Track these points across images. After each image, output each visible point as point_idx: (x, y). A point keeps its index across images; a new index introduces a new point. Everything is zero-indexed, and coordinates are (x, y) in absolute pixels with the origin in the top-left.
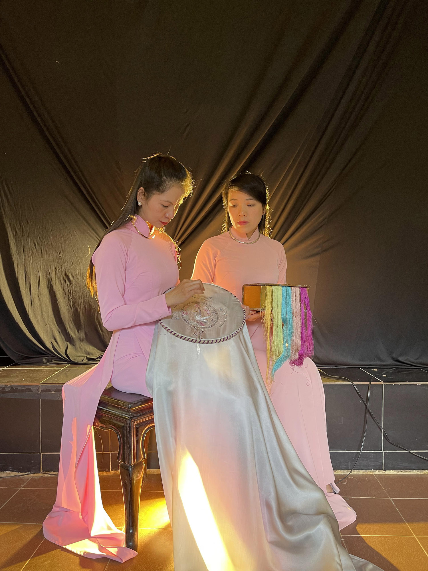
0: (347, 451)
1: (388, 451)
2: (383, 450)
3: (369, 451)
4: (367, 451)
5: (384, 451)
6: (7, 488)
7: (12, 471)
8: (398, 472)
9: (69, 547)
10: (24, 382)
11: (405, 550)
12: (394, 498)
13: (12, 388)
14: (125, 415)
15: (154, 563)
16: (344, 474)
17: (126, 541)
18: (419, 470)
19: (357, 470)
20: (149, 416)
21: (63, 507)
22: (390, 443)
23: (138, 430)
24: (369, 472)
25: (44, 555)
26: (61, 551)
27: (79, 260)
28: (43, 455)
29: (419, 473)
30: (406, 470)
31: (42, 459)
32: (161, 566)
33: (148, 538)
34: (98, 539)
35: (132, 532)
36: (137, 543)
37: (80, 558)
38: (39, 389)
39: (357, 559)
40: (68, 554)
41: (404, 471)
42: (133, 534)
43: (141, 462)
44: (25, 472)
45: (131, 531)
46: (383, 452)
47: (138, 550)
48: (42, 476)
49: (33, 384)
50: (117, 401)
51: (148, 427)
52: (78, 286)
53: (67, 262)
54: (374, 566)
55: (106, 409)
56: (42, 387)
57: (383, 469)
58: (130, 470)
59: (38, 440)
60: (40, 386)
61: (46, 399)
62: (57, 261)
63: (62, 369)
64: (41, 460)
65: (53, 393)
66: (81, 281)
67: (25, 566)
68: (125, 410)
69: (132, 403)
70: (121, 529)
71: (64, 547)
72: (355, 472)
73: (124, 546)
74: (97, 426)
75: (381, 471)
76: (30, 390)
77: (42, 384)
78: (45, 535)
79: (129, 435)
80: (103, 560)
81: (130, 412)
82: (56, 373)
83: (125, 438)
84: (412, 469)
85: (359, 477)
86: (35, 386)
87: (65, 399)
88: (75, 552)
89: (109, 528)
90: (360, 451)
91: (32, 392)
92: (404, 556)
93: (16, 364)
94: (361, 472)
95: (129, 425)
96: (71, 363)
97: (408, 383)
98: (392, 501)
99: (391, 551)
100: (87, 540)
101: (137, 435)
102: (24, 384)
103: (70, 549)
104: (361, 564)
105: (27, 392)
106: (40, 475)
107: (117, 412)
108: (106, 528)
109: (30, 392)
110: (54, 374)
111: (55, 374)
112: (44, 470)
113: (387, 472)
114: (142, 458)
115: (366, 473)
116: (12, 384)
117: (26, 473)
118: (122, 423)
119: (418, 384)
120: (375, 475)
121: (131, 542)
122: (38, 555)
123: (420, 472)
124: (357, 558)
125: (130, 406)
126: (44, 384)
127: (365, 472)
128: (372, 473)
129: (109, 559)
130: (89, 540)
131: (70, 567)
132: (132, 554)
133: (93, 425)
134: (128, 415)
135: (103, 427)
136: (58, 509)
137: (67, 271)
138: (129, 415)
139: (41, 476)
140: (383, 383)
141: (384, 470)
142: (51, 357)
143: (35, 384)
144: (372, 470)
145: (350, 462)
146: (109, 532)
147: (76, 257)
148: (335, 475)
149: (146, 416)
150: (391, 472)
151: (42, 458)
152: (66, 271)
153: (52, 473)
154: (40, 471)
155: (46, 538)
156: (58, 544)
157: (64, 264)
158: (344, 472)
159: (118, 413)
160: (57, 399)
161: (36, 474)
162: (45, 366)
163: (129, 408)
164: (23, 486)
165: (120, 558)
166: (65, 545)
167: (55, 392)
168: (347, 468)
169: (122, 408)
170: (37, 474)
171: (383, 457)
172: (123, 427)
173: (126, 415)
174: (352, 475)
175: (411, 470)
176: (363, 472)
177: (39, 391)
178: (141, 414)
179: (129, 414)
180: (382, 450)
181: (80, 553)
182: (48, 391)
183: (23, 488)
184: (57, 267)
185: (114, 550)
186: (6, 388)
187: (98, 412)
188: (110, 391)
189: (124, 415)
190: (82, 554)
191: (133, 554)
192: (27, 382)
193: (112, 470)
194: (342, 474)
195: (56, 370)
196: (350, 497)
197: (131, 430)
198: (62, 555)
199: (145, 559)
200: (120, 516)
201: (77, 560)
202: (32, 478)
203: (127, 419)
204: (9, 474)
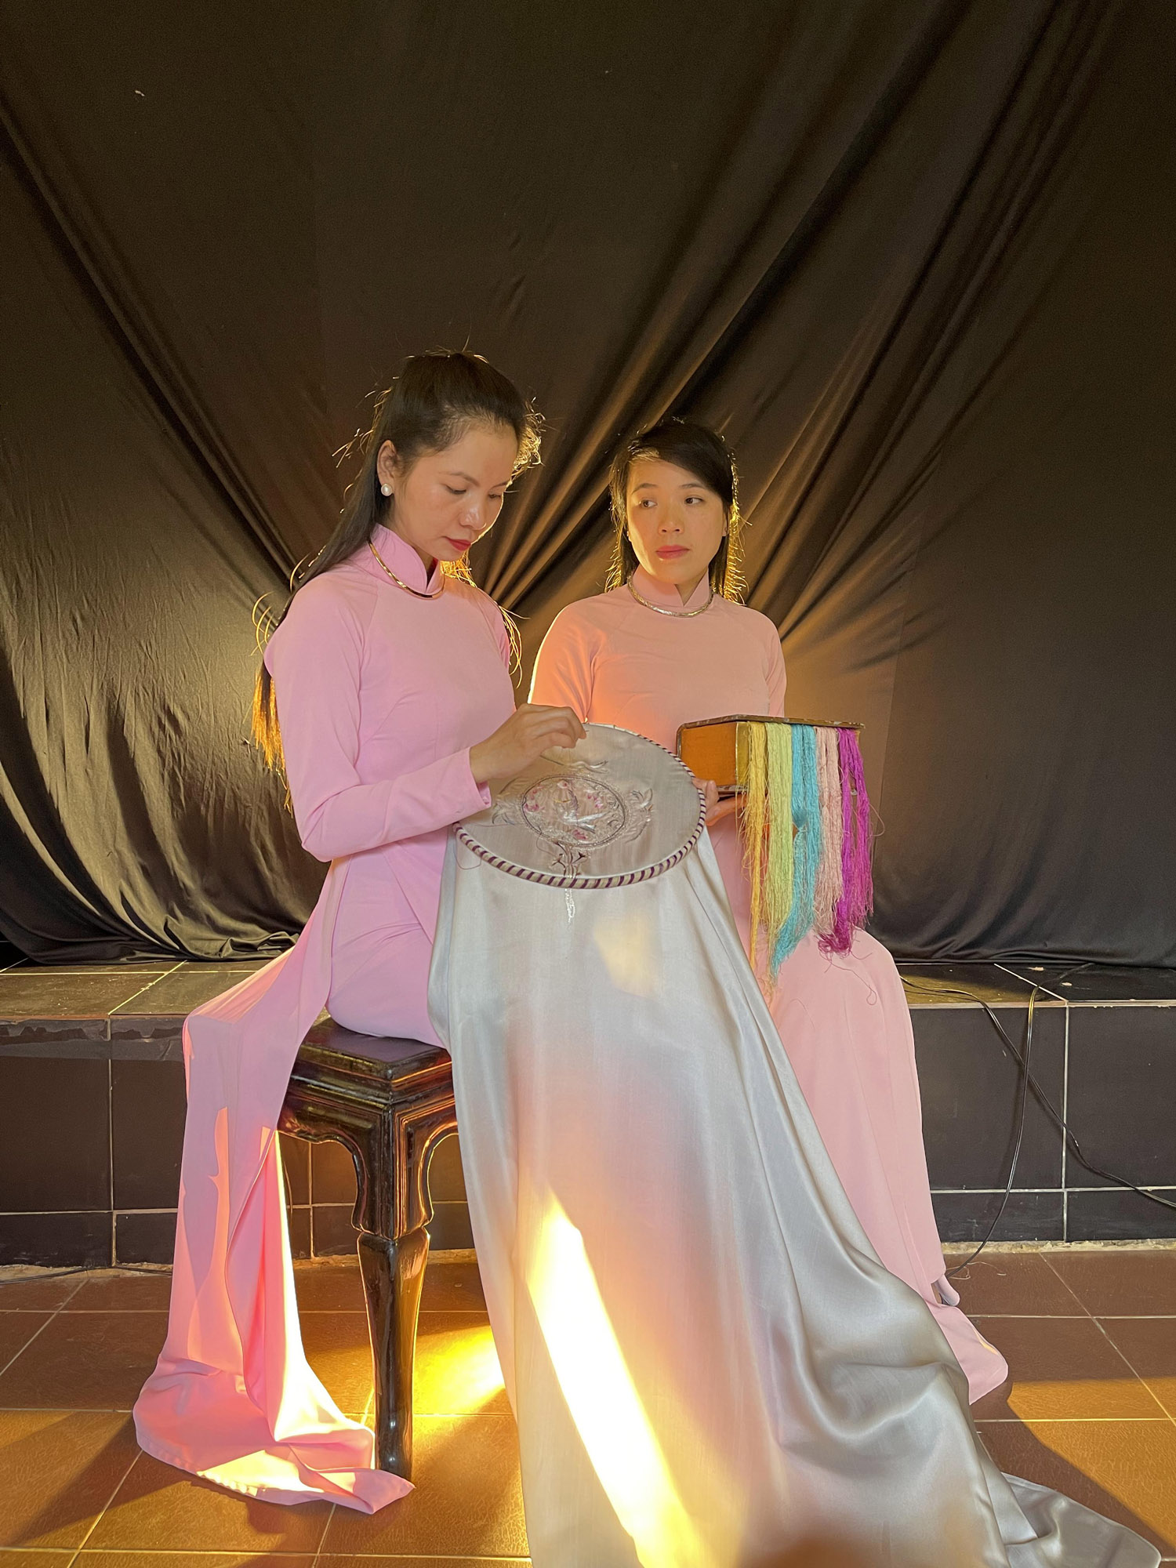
0: (967, 1191)
1: (1078, 1190)
2: (1066, 1187)
3: (1027, 1190)
4: (1022, 1191)
5: (1068, 1190)
6: (17, 1311)
7: (30, 1264)
8: (1105, 1245)
9: (215, 1474)
10: (62, 1011)
11: (1150, 1457)
12: (1101, 1317)
13: (28, 1029)
14: (376, 1099)
15: (460, 1511)
16: (961, 1252)
17: (379, 1452)
18: (1161, 1240)
19: (995, 1241)
20: (442, 1100)
21: (190, 1359)
22: (1086, 1167)
23: (412, 1139)
24: (1027, 1248)
25: (144, 1499)
26: (193, 1485)
27: (205, 667)
28: (118, 1215)
29: (1162, 1247)
30: (1127, 1241)
31: (116, 1227)
32: (481, 1519)
33: (437, 1442)
34: (294, 1449)
35: (396, 1428)
36: (411, 1456)
37: (247, 1505)
38: (105, 1030)
39: (1023, 1485)
40: (213, 1493)
41: (1120, 1242)
42: (398, 1431)
43: (420, 1228)
44: (67, 1266)
45: (393, 1424)
46: (1064, 1191)
47: (413, 1475)
48: (118, 1276)
49: (87, 1016)
50: (352, 1059)
51: (439, 1130)
52: (200, 742)
53: (170, 672)
54: (1071, 1505)
55: (316, 1083)
56: (114, 1025)
57: (1065, 1237)
58: (392, 1252)
59: (103, 1175)
60: (109, 1023)
61: (127, 1058)
62: (140, 671)
63: (166, 973)
64: (114, 1230)
65: (147, 1041)
66: (209, 728)
67: (91, 1531)
68: (374, 1084)
69: (396, 1064)
70: (358, 1420)
71: (200, 1474)
72: (991, 1248)
73: (373, 1467)
74: (289, 1131)
75: (1060, 1243)
76: (79, 1033)
77: (114, 1017)
78: (140, 1441)
79: (389, 1154)
80: (316, 1509)
81: (388, 1089)
82: (151, 984)
83: (377, 1164)
84: (1143, 1238)
85: (999, 1261)
86: (95, 1022)
87: (193, 1057)
88: (233, 1487)
89: (325, 1418)
90: (1005, 1191)
91: (88, 1038)
92: (1147, 1473)
93: (31, 963)
94: (1005, 1248)
95: (386, 1126)
96: (186, 957)
97: (1133, 1003)
98: (1098, 1325)
99: (1112, 1461)
100: (261, 1456)
101: (409, 1156)
102: (62, 1016)
103: (218, 1481)
104: (1035, 1497)
105: (70, 1041)
106: (111, 1272)
107: (352, 1092)
108: (315, 1415)
109: (80, 1037)
110: (143, 989)
111: (147, 988)
112: (121, 1259)
113: (1075, 1247)
114: (422, 1220)
115: (1019, 1249)
116: (28, 1018)
117: (70, 1269)
118: (367, 1120)
119: (1159, 1006)
120: (1042, 1253)
121: (394, 1454)
122: (127, 1501)
123: (1164, 1245)
124: (1022, 1483)
125: (390, 1072)
126: (120, 1017)
127: (1016, 1247)
128: (1034, 1251)
129: (333, 1503)
130: (267, 1452)
131: (223, 1532)
132: (397, 1488)
133: (279, 1128)
134: (383, 1098)
135: (309, 1134)
136: (171, 1368)
137: (169, 698)
138: (387, 1099)
139: (115, 1277)
140: (1065, 1004)
141: (1067, 1242)
142: (131, 940)
143: (94, 1016)
144: (1036, 1243)
145: (975, 1221)
146: (325, 1429)
147: (196, 659)
148: (944, 1255)
149: (431, 1100)
150: (1085, 1247)
151: (114, 1224)
152: (167, 697)
153: (145, 1265)
154: (111, 1263)
155: (144, 1452)
156: (183, 1465)
157: (160, 678)
158: (959, 1248)
159: (354, 1093)
160: (158, 1058)
161: (99, 1271)
162: (116, 967)
163: (389, 1077)
164: (63, 1304)
165: (365, 1502)
166: (202, 1470)
167: (152, 1037)
168: (968, 1238)
169: (365, 1079)
170: (103, 1271)
171: (1065, 1206)
172: (370, 1131)
173: (378, 1097)
174: (986, 1255)
175: (1140, 1241)
176: (1010, 1247)
177: (106, 1037)
178: (420, 1095)
179: (385, 1095)
180: (1063, 1186)
181: (248, 1489)
182: (133, 1035)
183: (65, 1308)
184: (141, 687)
185: (344, 1480)
186: (10, 1030)
187: (291, 1090)
188: (327, 1032)
189: (372, 1098)
190: (254, 1492)
191: (401, 1490)
192: (72, 1012)
193: (316, 1255)
194: (954, 1253)
195: (149, 977)
196: (984, 1316)
197: (393, 1141)
198: (195, 1496)
199: (434, 1502)
200: (351, 1383)
201: (241, 1510)
202: (87, 1282)
203: (381, 1109)
204: (21, 1271)
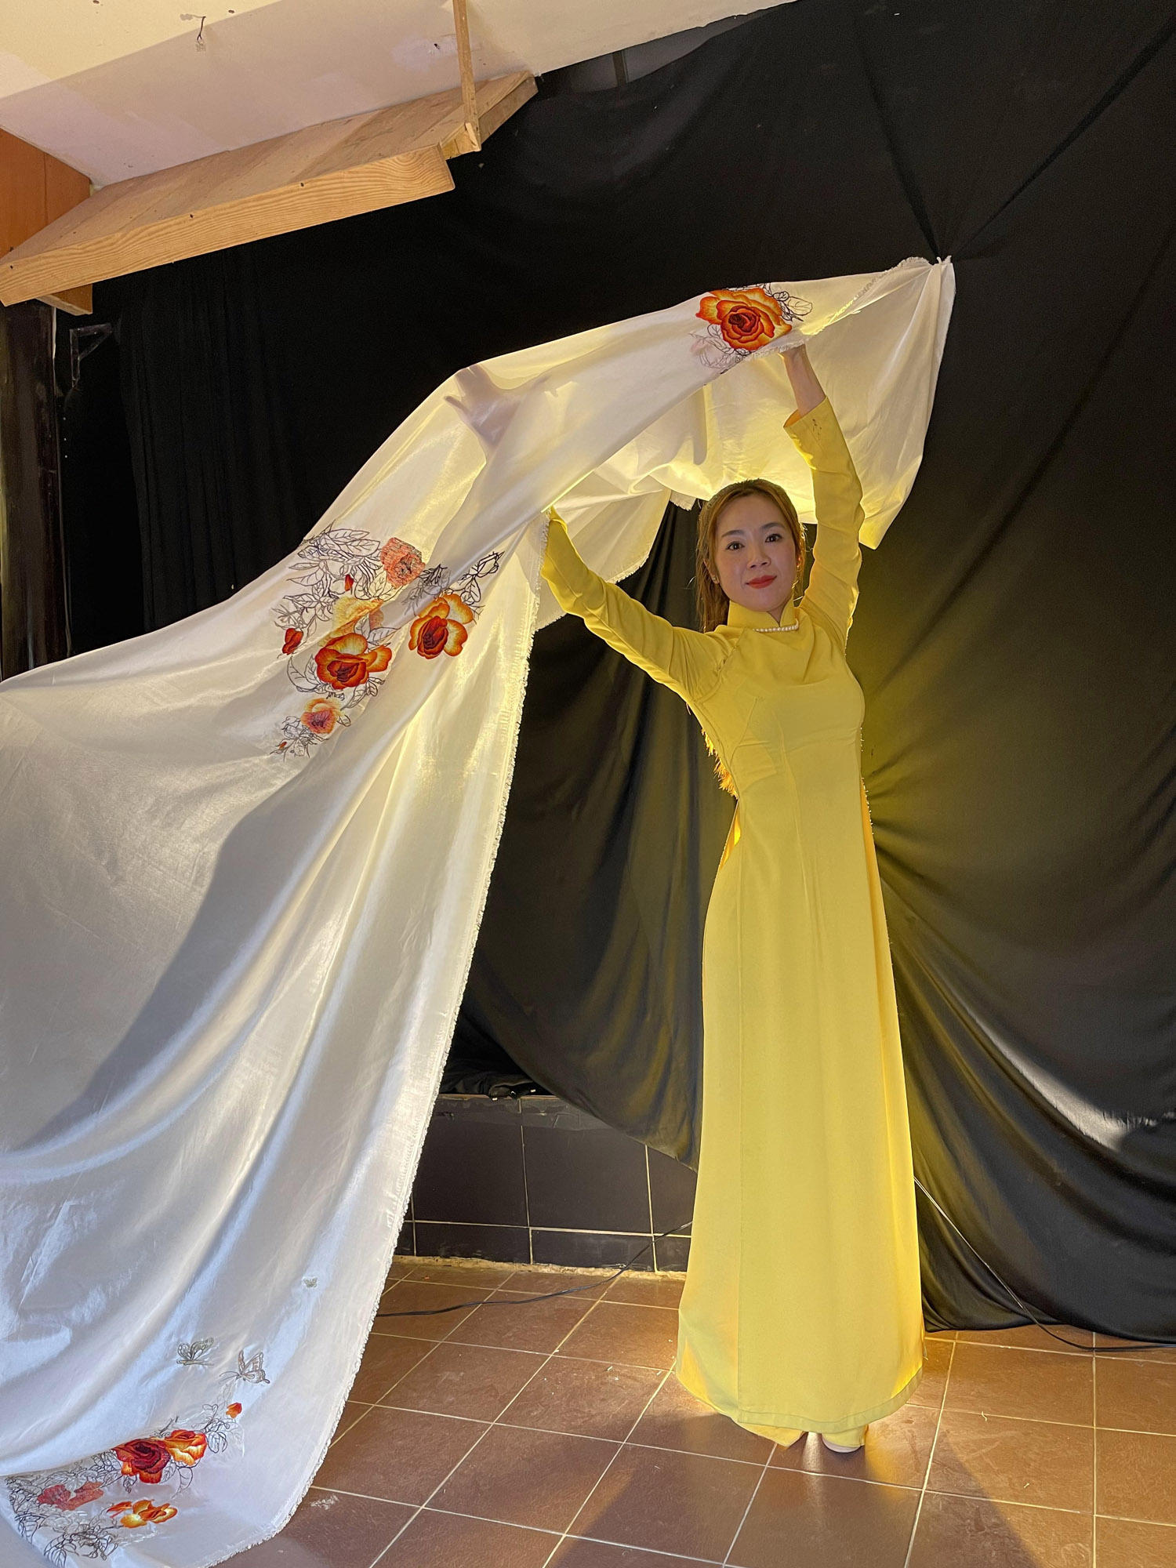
7: (483, 1258)
28: (532, 1231)
38: (517, 1108)
44: (504, 1262)
56: (522, 1105)
59: (523, 1202)
60: (520, 1101)
61: (531, 1127)
64: (531, 1240)
76: (503, 1108)
91: (507, 1113)
105: (498, 1112)
106: (530, 1268)
112: (537, 1260)
139: (532, 1271)
151: (531, 1237)
154: (529, 1262)
160: (550, 1128)
167: (545, 1114)
170: (525, 1266)
177: (518, 1113)
182: (535, 1112)
183: (501, 1288)
193: (658, 1270)
204: (477, 1263)
